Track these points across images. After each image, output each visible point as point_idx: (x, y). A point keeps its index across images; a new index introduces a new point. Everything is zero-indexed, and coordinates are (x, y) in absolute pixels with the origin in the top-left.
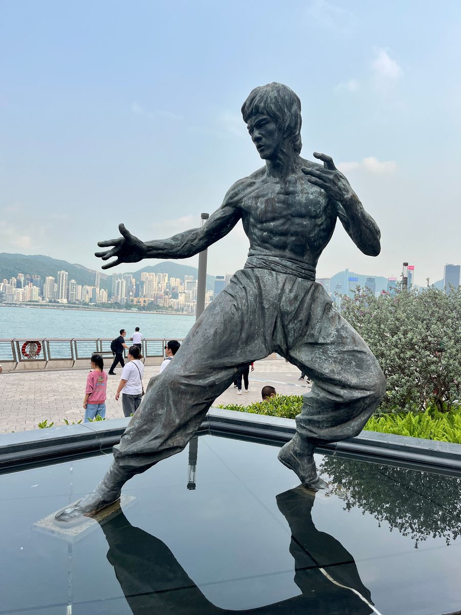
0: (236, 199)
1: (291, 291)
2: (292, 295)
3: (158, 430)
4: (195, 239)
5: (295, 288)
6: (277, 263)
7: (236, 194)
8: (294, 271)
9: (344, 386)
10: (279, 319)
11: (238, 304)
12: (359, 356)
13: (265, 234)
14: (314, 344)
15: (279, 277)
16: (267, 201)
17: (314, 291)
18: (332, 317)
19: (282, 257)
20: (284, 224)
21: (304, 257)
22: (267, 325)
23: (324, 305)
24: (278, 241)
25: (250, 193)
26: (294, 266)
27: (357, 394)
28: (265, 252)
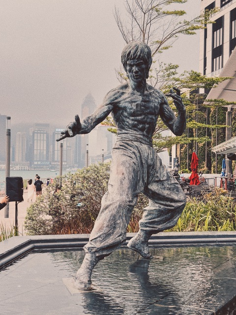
8: (148, 143)
11: (135, 162)
12: (177, 185)
13: (135, 122)
14: (158, 181)
16: (137, 105)
19: (143, 135)
20: (144, 118)
24: (142, 127)
25: (126, 99)
28: (135, 132)
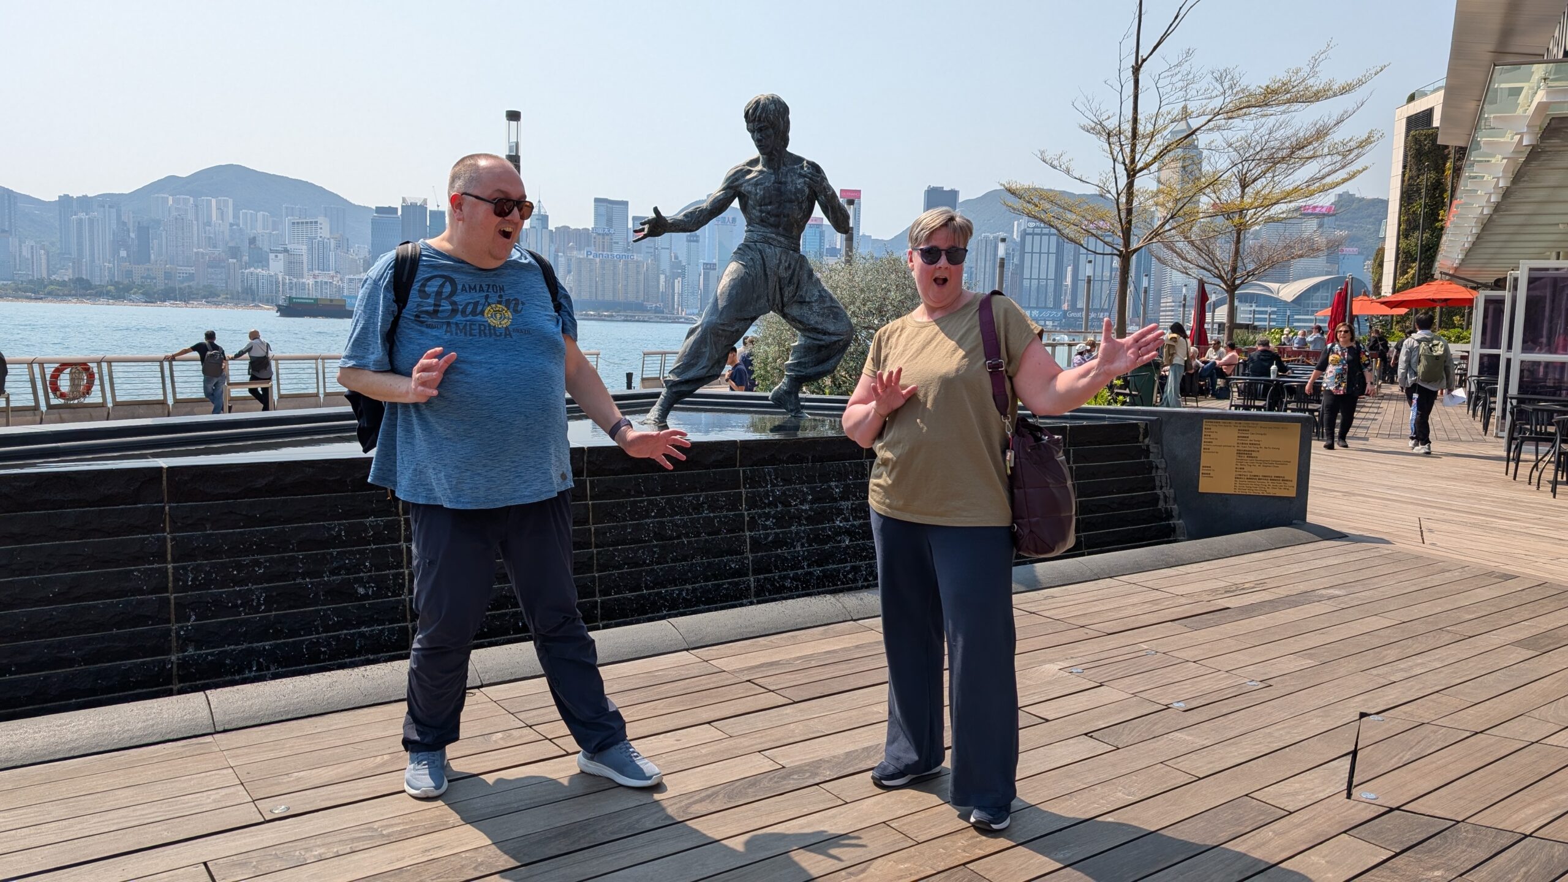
0: (737, 183)
1: (786, 261)
2: (787, 264)
3: (704, 362)
5: (788, 259)
6: (774, 239)
7: (737, 180)
8: (784, 245)
9: (825, 333)
10: (777, 283)
12: (835, 310)
14: (802, 302)
15: (776, 250)
19: (778, 234)
20: (779, 208)
22: (769, 287)
24: (774, 221)
26: (784, 241)
27: (835, 338)
28: (763, 229)
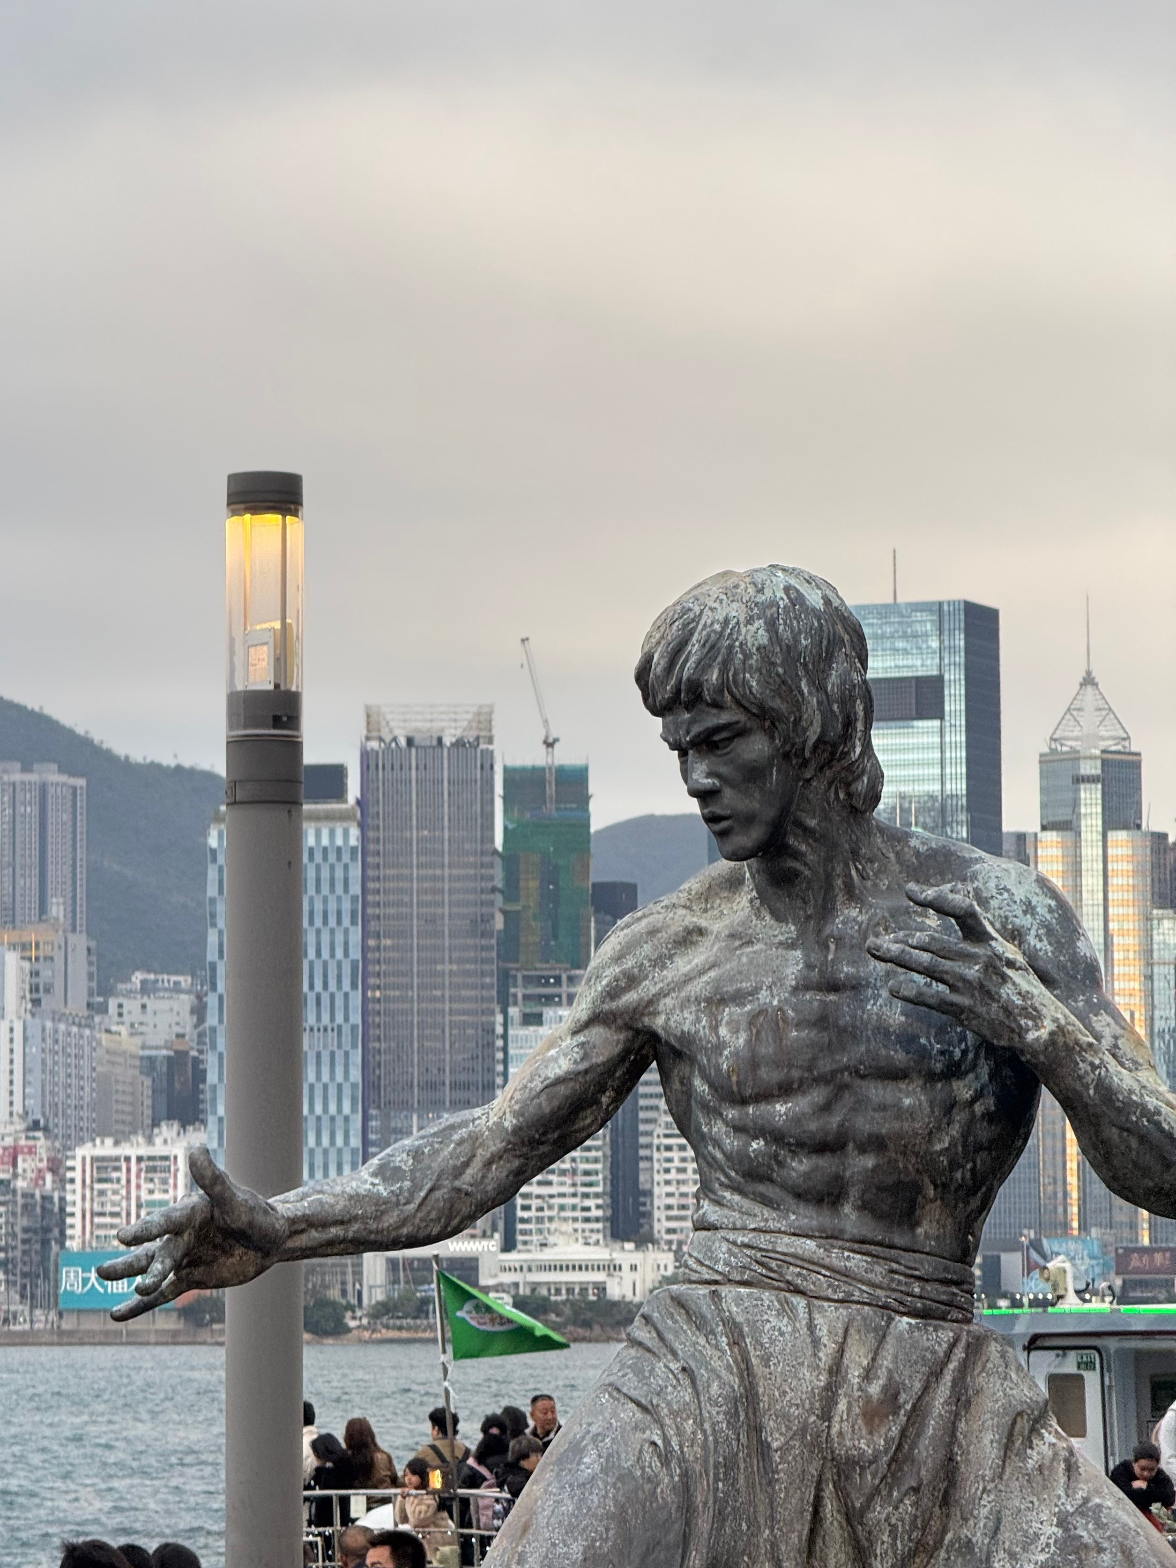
0: (630, 998)
1: (868, 1375)
2: (875, 1389)
4: (466, 1164)
5: (886, 1362)
6: (809, 1263)
7: (632, 980)
8: (879, 1292)
10: (829, 1490)
11: (666, 1440)
13: (754, 1145)
15: (819, 1320)
16: (753, 1019)
17: (964, 1368)
18: (1040, 1469)
19: (829, 1236)
20: (826, 1108)
21: (920, 1231)
22: (782, 1513)
23: (1008, 1419)
24: (807, 1176)
25: (688, 979)
26: (879, 1272)
